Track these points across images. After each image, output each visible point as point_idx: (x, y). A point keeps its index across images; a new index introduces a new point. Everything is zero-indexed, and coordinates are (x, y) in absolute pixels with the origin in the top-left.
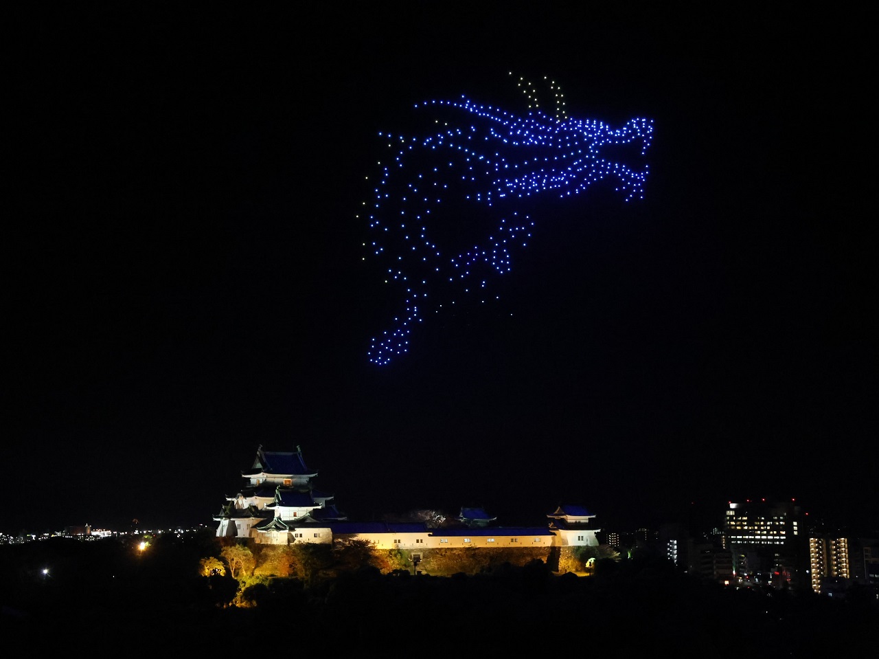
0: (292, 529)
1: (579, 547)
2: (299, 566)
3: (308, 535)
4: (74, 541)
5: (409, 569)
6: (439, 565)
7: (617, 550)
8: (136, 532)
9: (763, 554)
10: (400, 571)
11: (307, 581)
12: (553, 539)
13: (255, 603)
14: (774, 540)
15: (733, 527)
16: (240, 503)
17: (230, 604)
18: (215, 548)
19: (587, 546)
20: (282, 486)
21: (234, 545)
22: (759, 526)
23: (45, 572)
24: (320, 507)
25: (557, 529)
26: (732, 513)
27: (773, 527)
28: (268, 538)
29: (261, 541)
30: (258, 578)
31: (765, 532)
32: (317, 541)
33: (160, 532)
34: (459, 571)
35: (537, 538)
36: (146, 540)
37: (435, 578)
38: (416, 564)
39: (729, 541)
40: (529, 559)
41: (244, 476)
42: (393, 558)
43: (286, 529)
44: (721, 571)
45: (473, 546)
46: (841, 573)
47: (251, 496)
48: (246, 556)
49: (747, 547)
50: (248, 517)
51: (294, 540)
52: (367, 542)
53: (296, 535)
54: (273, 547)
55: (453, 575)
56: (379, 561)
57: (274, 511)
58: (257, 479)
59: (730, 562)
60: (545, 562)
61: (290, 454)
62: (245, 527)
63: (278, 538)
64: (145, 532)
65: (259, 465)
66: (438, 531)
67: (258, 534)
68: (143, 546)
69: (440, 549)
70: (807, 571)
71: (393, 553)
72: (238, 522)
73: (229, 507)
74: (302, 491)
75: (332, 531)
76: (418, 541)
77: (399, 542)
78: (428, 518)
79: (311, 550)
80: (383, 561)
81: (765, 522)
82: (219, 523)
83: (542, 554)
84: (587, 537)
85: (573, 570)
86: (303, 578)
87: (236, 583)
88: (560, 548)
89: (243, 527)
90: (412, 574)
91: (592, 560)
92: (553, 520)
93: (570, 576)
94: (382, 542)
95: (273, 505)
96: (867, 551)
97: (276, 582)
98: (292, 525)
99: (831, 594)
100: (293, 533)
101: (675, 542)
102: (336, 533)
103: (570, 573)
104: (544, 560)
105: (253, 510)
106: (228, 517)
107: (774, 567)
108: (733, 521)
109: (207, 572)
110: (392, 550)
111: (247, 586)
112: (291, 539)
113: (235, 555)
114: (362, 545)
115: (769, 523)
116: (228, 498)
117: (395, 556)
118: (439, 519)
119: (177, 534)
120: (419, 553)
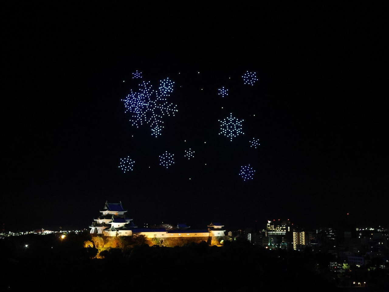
0: (118, 231)
1: (218, 237)
2: (120, 244)
3: (124, 233)
4: (38, 235)
5: (159, 245)
6: (170, 243)
7: (231, 237)
8: (61, 232)
9: (278, 238)
10: (156, 245)
11: (123, 249)
12: (209, 234)
13: (104, 257)
14: (282, 233)
15: (269, 229)
16: (99, 221)
17: (95, 257)
18: (89, 237)
19: (221, 236)
20: (114, 216)
21: (96, 236)
22: (278, 229)
23: (27, 246)
24: (128, 223)
25: (211, 230)
26: (269, 224)
27: (282, 229)
28: (109, 234)
29: (106, 235)
30: (105, 248)
31: (279, 231)
32: (127, 235)
33: (69, 232)
34: (177, 245)
35: (204, 233)
36: (64, 235)
37: (168, 247)
38: (162, 243)
39: (268, 234)
40: (201, 241)
41: (100, 212)
42: (154, 241)
43: (115, 231)
44: (265, 244)
45: (182, 236)
46: (302, 243)
47: (103, 219)
48: (101, 240)
49: (273, 236)
50: (102, 226)
51: (118, 234)
52: (145, 235)
53: (119, 233)
54: (111, 237)
55: (175, 247)
56: (149, 242)
57: (111, 224)
58: (105, 213)
59: (268, 241)
60: (207, 242)
61: (117, 204)
62: (101, 230)
63: (113, 234)
64: (64, 232)
65: (106, 208)
66: (170, 231)
67: (105, 233)
68: (63, 237)
69: (170, 238)
70: (292, 243)
71: (154, 239)
72: (98, 228)
73: (95, 223)
74: (122, 217)
75: (132, 231)
76: (162, 235)
77: (156, 235)
78: (166, 227)
79: (124, 238)
80: (150, 242)
81: (279, 227)
82: (91, 228)
83: (206, 239)
84: (221, 233)
85: (216, 245)
86: (121, 248)
87: (97, 250)
88: (212, 237)
89: (100, 230)
90: (160, 246)
91: (222, 241)
92: (209, 227)
93: (215, 246)
94: (150, 235)
95: (111, 222)
96: (310, 236)
97: (112, 250)
98: (118, 229)
99: (299, 250)
100: (118, 232)
101: (250, 234)
102: (133, 232)
103: (215, 245)
104: (206, 241)
105: (104, 224)
106: (94, 226)
107: (282, 242)
108: (269, 227)
109: (86, 246)
110: (153, 238)
111: (101, 251)
112: (117, 234)
113: (97, 240)
114: (143, 236)
115: (281, 228)
116: (95, 219)
117: (154, 240)
118: (170, 227)
119: (76, 233)
120: (162, 239)
